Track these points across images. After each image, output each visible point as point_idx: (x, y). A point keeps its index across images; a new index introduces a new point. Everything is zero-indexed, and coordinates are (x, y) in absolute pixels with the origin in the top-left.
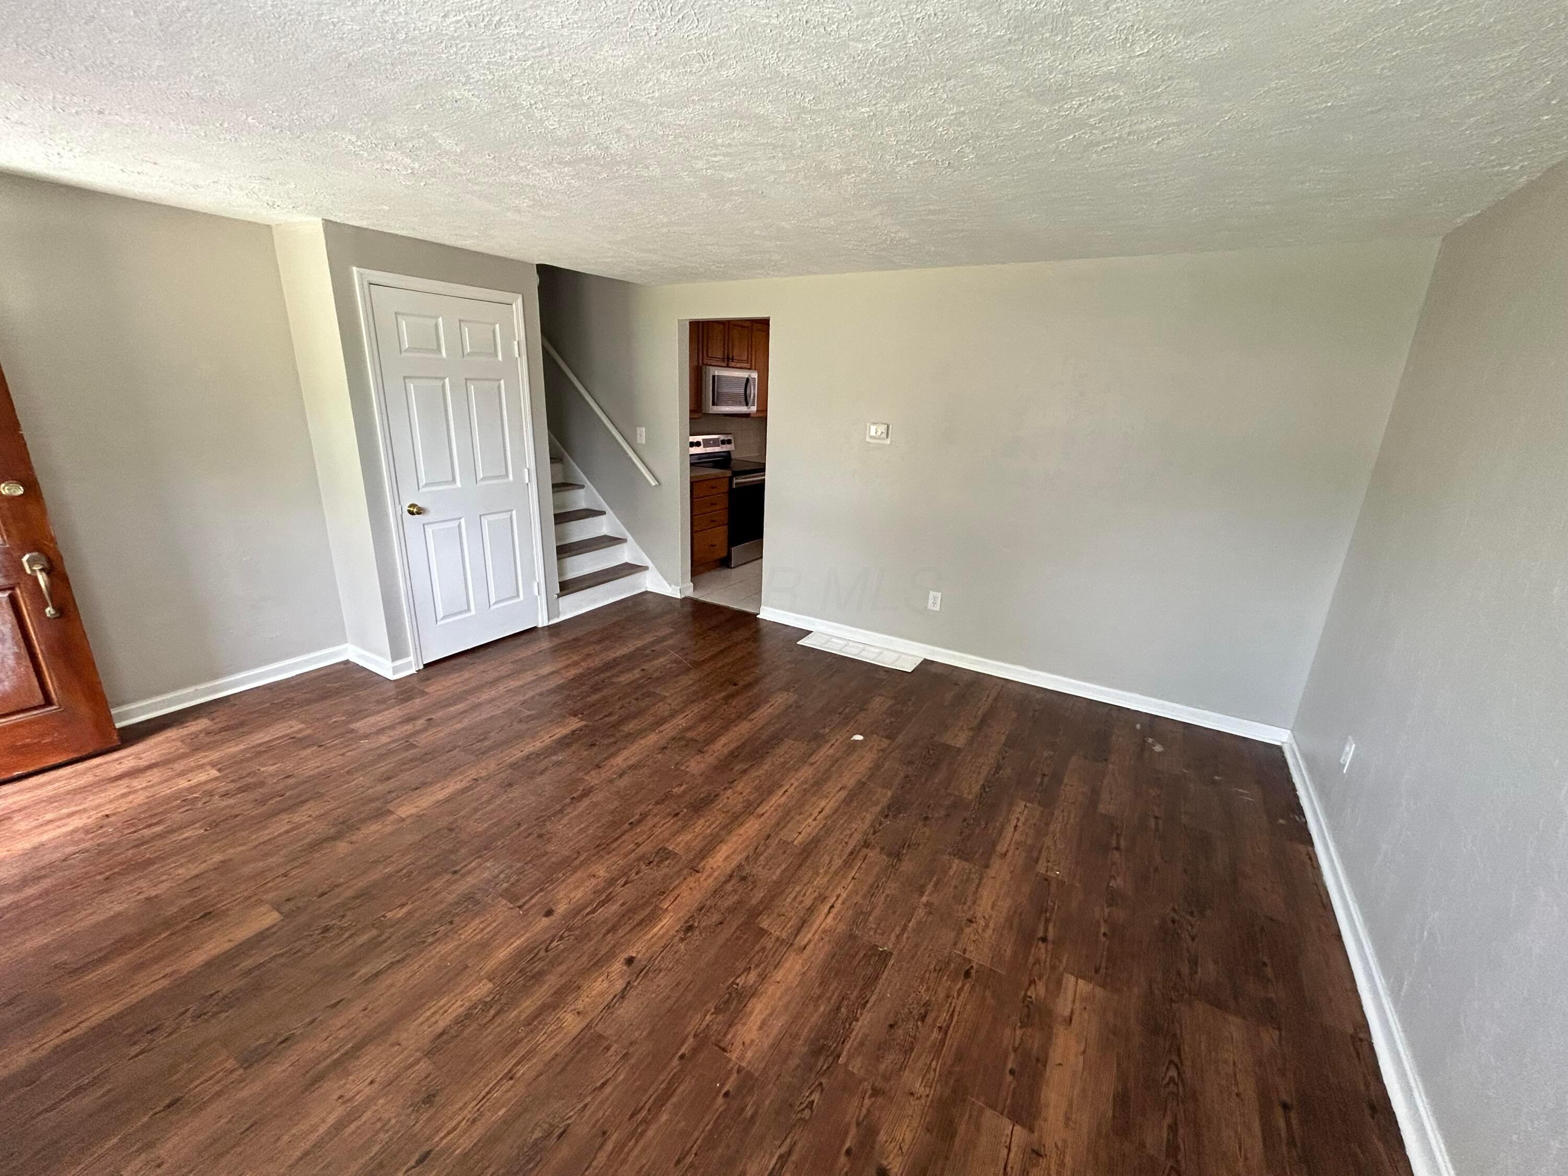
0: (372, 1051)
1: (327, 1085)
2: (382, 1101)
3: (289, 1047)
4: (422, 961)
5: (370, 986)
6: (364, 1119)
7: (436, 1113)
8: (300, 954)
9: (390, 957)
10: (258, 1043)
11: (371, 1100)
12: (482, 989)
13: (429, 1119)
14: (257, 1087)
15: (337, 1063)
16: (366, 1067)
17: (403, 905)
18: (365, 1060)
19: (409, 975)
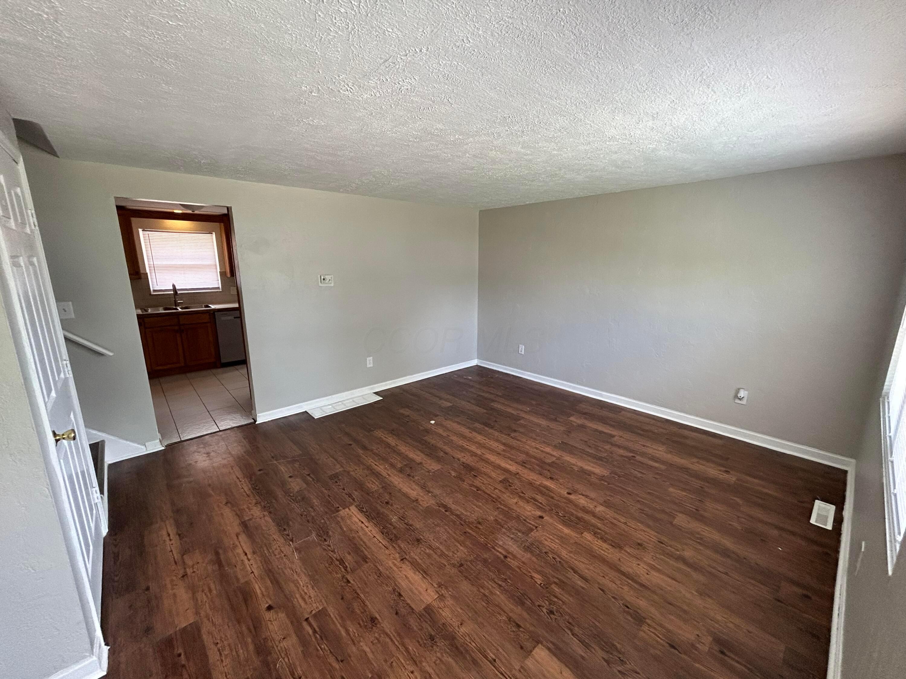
0: (624, 568)
1: (645, 582)
2: (645, 559)
3: (629, 603)
4: (573, 560)
5: (589, 578)
6: (653, 563)
7: (645, 542)
8: (570, 621)
9: (571, 574)
10: (631, 619)
11: (645, 563)
12: (588, 536)
13: (647, 543)
14: (653, 610)
15: (633, 580)
16: (632, 569)
17: (532, 577)
18: (630, 570)
19: (581, 563)
